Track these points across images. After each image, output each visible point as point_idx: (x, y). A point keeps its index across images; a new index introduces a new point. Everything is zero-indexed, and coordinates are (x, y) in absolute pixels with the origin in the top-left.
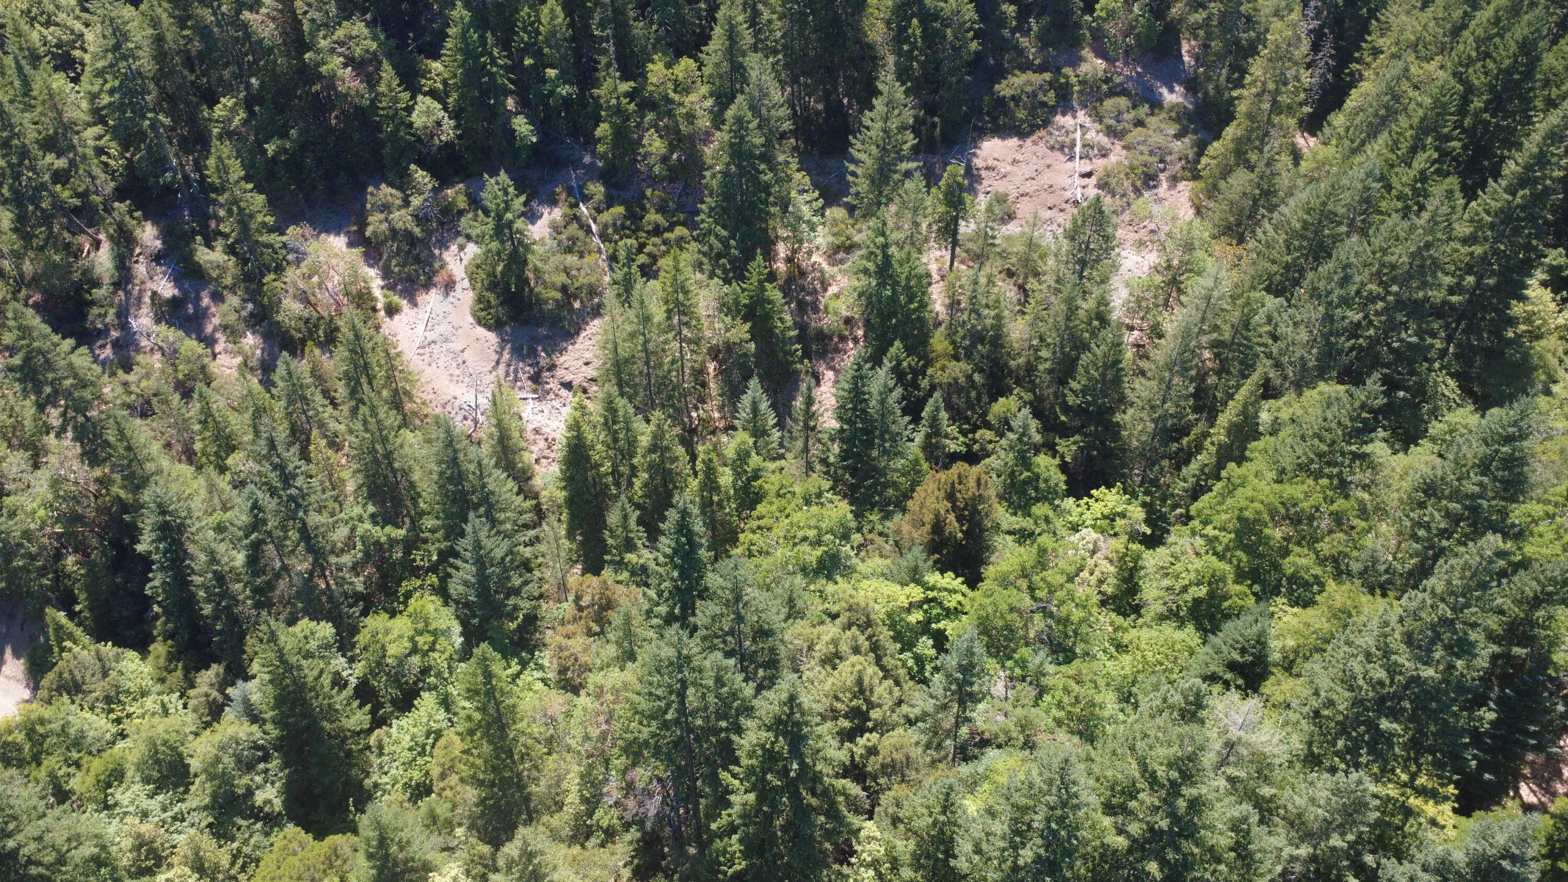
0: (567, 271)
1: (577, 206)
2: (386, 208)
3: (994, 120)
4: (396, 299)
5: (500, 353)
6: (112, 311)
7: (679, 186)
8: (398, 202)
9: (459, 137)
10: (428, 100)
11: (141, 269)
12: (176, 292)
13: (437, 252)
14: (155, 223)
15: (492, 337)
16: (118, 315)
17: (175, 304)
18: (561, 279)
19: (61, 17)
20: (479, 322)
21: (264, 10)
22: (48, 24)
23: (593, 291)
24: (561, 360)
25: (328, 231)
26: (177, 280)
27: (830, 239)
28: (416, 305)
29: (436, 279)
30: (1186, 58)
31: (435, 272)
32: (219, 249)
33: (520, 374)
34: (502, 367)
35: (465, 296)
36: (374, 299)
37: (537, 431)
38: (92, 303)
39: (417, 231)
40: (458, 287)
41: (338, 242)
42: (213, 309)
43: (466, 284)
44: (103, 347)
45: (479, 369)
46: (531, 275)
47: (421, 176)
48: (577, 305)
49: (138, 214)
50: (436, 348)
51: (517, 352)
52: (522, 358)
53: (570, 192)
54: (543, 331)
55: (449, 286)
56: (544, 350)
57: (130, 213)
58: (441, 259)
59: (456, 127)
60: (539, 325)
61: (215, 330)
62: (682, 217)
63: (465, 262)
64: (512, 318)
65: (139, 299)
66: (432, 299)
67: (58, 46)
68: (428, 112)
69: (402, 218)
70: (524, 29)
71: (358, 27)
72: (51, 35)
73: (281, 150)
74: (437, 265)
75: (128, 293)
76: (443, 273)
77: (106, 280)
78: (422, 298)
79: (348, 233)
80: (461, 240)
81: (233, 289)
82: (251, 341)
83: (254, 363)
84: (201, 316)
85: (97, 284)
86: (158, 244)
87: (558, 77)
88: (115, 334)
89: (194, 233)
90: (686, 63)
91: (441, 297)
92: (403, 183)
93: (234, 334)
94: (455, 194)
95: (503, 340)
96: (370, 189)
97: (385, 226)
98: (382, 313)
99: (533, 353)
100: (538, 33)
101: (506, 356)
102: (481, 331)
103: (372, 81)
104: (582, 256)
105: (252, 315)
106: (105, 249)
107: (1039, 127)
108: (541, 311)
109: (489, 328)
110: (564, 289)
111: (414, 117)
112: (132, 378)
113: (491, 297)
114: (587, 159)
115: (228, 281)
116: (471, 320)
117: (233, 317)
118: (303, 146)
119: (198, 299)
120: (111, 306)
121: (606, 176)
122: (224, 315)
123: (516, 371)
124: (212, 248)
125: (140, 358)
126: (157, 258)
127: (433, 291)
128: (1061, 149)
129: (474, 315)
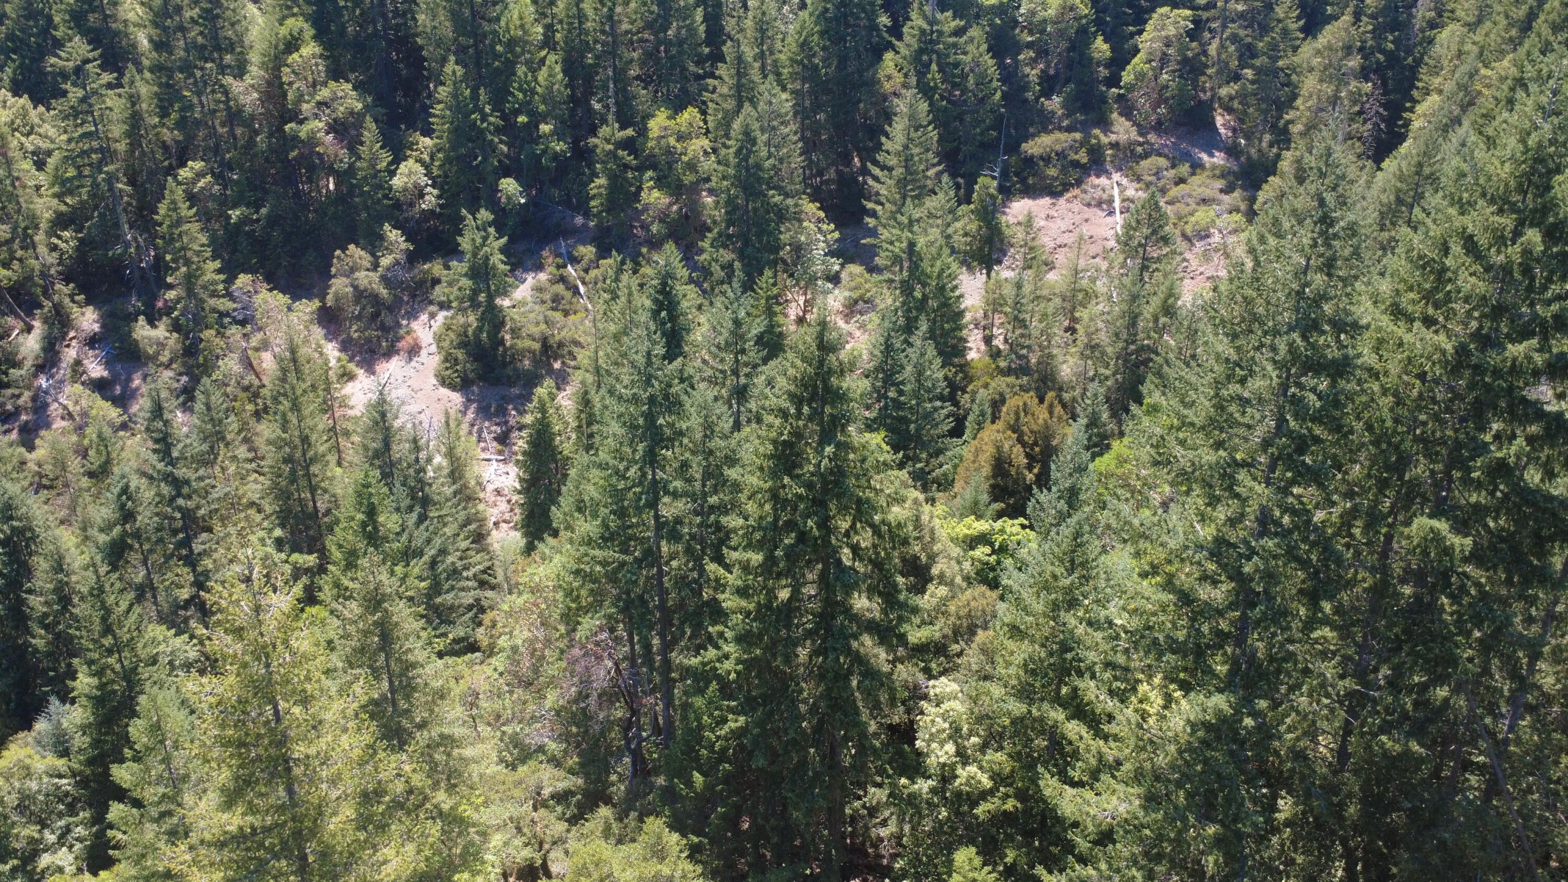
1: (565, 266)
2: (352, 271)
3: (1023, 181)
4: (352, 366)
5: (464, 413)
6: (28, 394)
8: (367, 264)
9: (441, 206)
11: (71, 353)
12: (106, 373)
13: (404, 322)
15: (456, 397)
16: (34, 398)
18: (541, 331)
20: (443, 382)
21: (248, 81)
26: (110, 362)
27: (846, 296)
28: (373, 373)
29: (401, 344)
30: (1222, 131)
31: (399, 339)
32: (162, 325)
33: (485, 434)
35: (430, 359)
38: (7, 386)
39: (384, 293)
40: (424, 353)
42: (143, 389)
43: (434, 348)
46: (507, 332)
47: (394, 236)
48: (557, 365)
51: (484, 412)
52: (488, 417)
53: (557, 257)
54: (515, 391)
55: (414, 351)
56: (515, 409)
57: (72, 296)
58: (408, 327)
59: (438, 197)
60: (511, 384)
63: (434, 328)
64: (482, 377)
66: (392, 366)
69: (368, 279)
70: (520, 89)
71: (345, 90)
73: (247, 220)
74: (402, 333)
76: (409, 339)
78: (381, 366)
80: (433, 308)
81: (168, 365)
84: (128, 396)
86: (96, 327)
87: (552, 134)
88: (25, 418)
89: (138, 313)
90: (690, 115)
91: (403, 363)
92: (374, 243)
95: (469, 400)
96: (338, 252)
97: (348, 289)
99: (502, 412)
100: (533, 92)
101: (470, 415)
102: (444, 392)
103: (353, 144)
104: (567, 314)
106: (36, 334)
107: (1072, 185)
109: (453, 387)
110: (542, 339)
111: (395, 180)
113: (460, 354)
114: (579, 221)
116: (433, 380)
119: (129, 380)
121: (599, 236)
123: (480, 432)
124: (154, 326)
126: (92, 341)
127: (395, 358)
128: (1099, 204)
129: (438, 376)
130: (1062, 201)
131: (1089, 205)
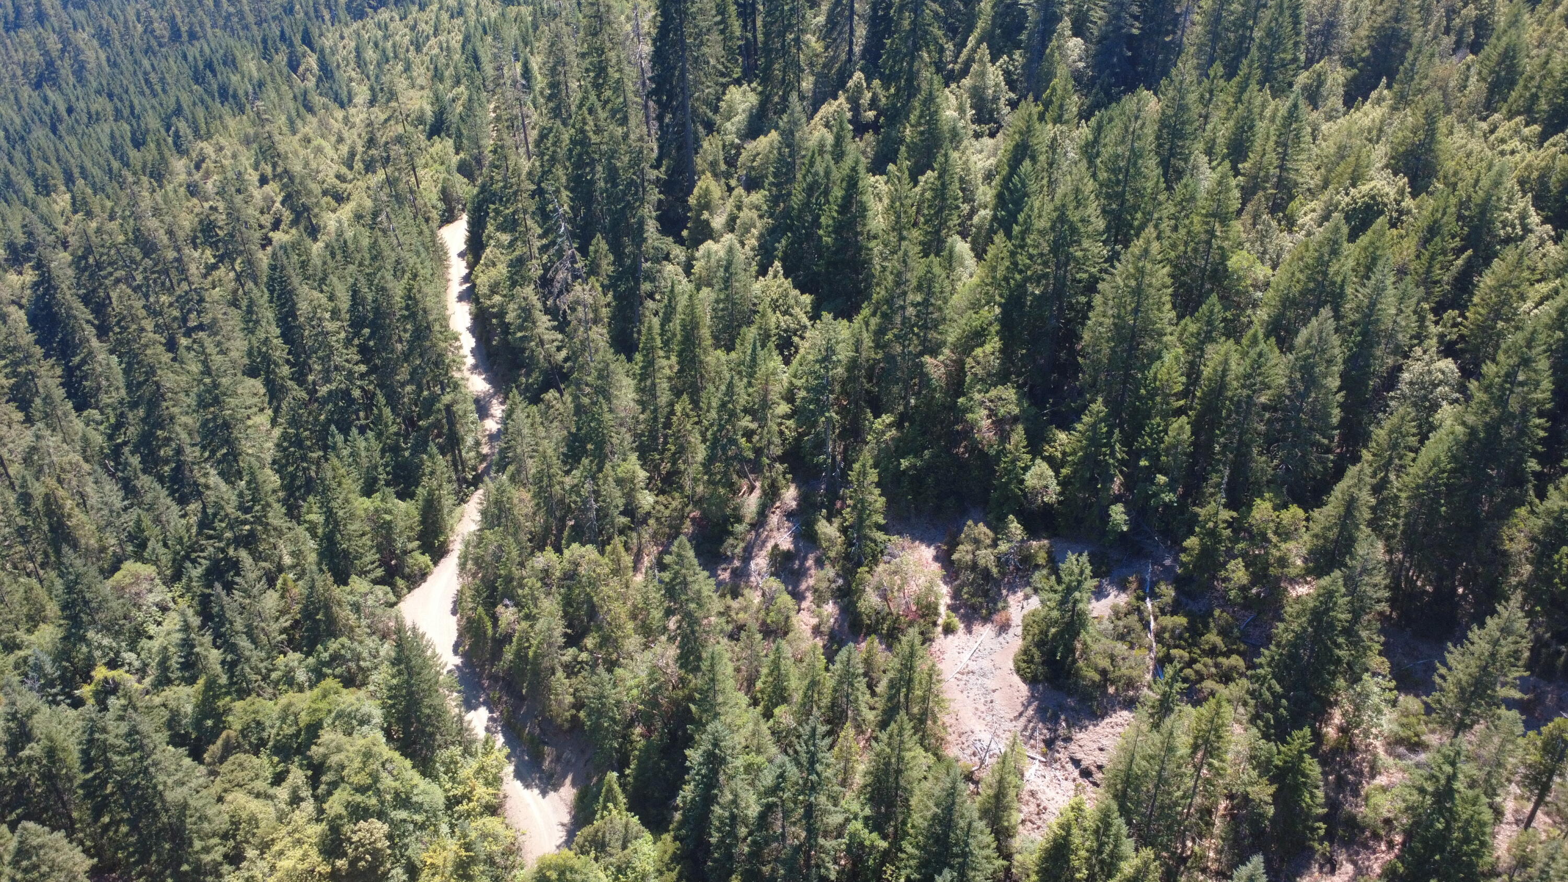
0: (1112, 658)
1: (1144, 599)
2: (977, 542)
4: (956, 620)
5: (1026, 707)
6: (742, 545)
7: (1250, 616)
8: (988, 542)
9: (1059, 502)
10: (1045, 466)
11: (774, 519)
12: (792, 547)
13: (1004, 592)
14: (799, 487)
15: (1024, 690)
16: (745, 550)
17: (788, 556)
18: (1105, 663)
19: (797, 310)
20: (1018, 670)
21: (941, 358)
22: (785, 313)
23: (1130, 683)
24: (1079, 736)
25: (922, 541)
26: (797, 537)
27: (1396, 727)
28: (970, 632)
29: (996, 617)
31: (997, 611)
32: (836, 525)
33: (1037, 734)
34: (1023, 720)
35: (1014, 642)
36: (937, 614)
37: (1033, 794)
38: (731, 534)
39: (995, 570)
40: (1011, 631)
41: (927, 553)
42: (813, 572)
43: (1019, 631)
44: (725, 570)
45: (1002, 713)
46: (1079, 646)
47: (1015, 527)
48: (1111, 690)
49: (789, 476)
50: (973, 678)
51: (1041, 713)
52: (1043, 720)
53: (1141, 584)
54: (1071, 702)
55: (1004, 628)
56: (1066, 720)
57: (784, 473)
58: (1005, 601)
59: (1060, 494)
60: (1070, 695)
61: (807, 589)
62: (1243, 647)
63: (1025, 612)
64: (1047, 679)
65: (764, 542)
66: (985, 633)
67: (785, 331)
68: (1041, 476)
69: (986, 557)
70: (1150, 435)
71: (1009, 393)
72: (785, 321)
73: (913, 466)
74: (1000, 605)
75: (758, 535)
76: (1003, 614)
77: (747, 520)
78: (977, 628)
79: (937, 548)
80: (1028, 590)
81: (833, 562)
82: (830, 609)
83: (825, 629)
84: (802, 573)
85: (739, 520)
86: (794, 504)
87: (1166, 485)
88: (737, 563)
89: (822, 505)
90: (1295, 511)
91: (993, 634)
92: (998, 527)
93: (820, 600)
94: (1039, 547)
95: (1033, 696)
96: (970, 522)
97: (969, 557)
98: (940, 629)
99: (1055, 720)
101: (1030, 712)
102: (1016, 679)
103: (1004, 437)
104: (1132, 647)
105: (839, 589)
106: (757, 493)
108: (1076, 683)
109: (1025, 680)
110: (1104, 673)
111: (1028, 476)
112: (735, 604)
113: (1037, 654)
114: (1168, 562)
115: (832, 554)
116: (1011, 665)
117: (824, 585)
118: (929, 468)
119: (805, 558)
120: (743, 540)
121: (1180, 583)
122: (818, 581)
123: (1034, 729)
124: (829, 521)
125: (746, 592)
126: (789, 515)
127: (989, 625)
129: (1016, 662)
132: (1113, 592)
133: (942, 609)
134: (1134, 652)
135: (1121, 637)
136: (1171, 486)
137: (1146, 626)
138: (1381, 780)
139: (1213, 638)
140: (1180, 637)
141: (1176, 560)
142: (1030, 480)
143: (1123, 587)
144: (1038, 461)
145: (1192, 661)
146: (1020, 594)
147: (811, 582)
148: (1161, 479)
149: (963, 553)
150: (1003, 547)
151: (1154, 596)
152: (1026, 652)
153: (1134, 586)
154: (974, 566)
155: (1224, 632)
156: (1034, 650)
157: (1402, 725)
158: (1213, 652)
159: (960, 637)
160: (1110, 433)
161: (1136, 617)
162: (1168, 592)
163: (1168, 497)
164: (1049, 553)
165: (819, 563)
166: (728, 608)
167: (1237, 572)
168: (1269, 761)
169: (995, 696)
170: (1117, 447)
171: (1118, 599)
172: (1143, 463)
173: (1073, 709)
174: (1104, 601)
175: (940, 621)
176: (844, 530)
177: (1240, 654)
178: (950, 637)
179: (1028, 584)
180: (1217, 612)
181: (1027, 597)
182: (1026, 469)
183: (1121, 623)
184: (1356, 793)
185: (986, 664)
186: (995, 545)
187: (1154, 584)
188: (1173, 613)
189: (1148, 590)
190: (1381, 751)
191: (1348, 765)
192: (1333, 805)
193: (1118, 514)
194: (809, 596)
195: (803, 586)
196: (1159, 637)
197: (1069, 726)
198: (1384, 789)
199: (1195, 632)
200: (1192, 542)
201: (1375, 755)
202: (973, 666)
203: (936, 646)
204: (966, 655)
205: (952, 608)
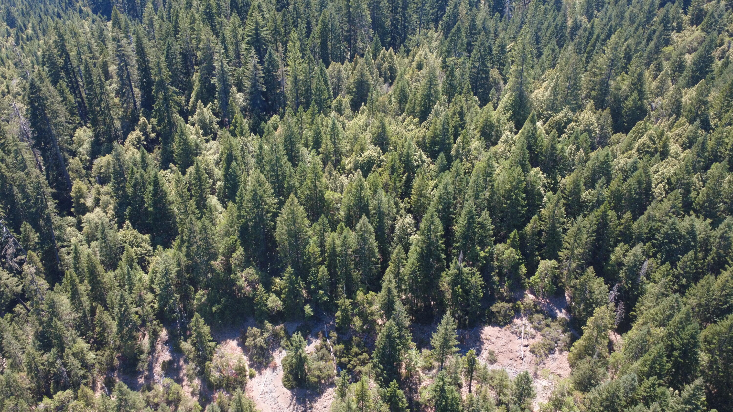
0: (320, 369)
1: (326, 341)
2: (254, 336)
3: (490, 319)
4: (254, 371)
5: (292, 400)
6: (147, 364)
7: (366, 335)
8: (259, 334)
9: (284, 309)
10: (274, 296)
11: (159, 347)
12: (171, 358)
13: (271, 352)
14: (167, 328)
15: (289, 393)
16: (148, 365)
17: (170, 363)
18: (318, 373)
19: (143, 244)
20: (285, 386)
21: (218, 260)
22: (138, 246)
23: (329, 377)
24: (315, 405)
25: (230, 338)
26: (172, 352)
27: (423, 363)
28: (261, 374)
29: (270, 365)
30: (567, 298)
31: (270, 362)
32: (189, 342)
33: (299, 410)
34: (292, 406)
35: (280, 373)
36: (244, 370)
38: (140, 360)
39: (265, 346)
40: (278, 369)
41: (233, 343)
42: (184, 367)
43: (281, 368)
44: (141, 378)
45: (283, 406)
46: (306, 367)
47: (269, 325)
48: (323, 381)
49: (161, 325)
50: (267, 395)
51: (298, 400)
52: (300, 403)
53: (324, 335)
54: (309, 392)
55: (275, 368)
56: (309, 400)
57: (158, 325)
58: (272, 356)
59: (283, 305)
60: (307, 389)
61: (184, 375)
62: (366, 349)
63: (282, 359)
64: (297, 385)
65: (157, 359)
66: (267, 372)
67: (141, 255)
68: (274, 301)
69: (260, 341)
70: (312, 275)
71: (251, 270)
72: (139, 250)
73: (219, 309)
74: (271, 359)
75: (153, 357)
76: (273, 362)
77: (146, 351)
78: (264, 371)
79: (238, 340)
80: (280, 348)
81: (193, 360)
82: (197, 382)
83: (196, 392)
84: (179, 369)
85: (142, 352)
86: (167, 337)
87: (323, 294)
88: (146, 373)
89: (181, 335)
90: (372, 294)
91: (271, 372)
92: (262, 327)
93: (191, 379)
94: (280, 328)
95: (293, 395)
96: (249, 328)
97: (252, 343)
98: (248, 377)
99: (304, 402)
100: (317, 276)
101: (294, 402)
102: (285, 390)
103: (254, 289)
104: (326, 362)
105: (199, 372)
106: (147, 337)
107: (507, 324)
108: (309, 384)
109: (288, 389)
110: (318, 377)
111: (268, 302)
112: (151, 394)
113: (290, 377)
114: (331, 323)
115: (191, 357)
116: (281, 384)
117: (191, 372)
118: (225, 307)
119: (179, 361)
120: (146, 361)
121: (338, 330)
122: (188, 370)
123: (297, 409)
124: (186, 341)
125: (155, 387)
126: (166, 343)
127: (268, 369)
128: (516, 333)
129: (283, 382)
130: (503, 329)
131: (512, 333)
132: (314, 341)
133: (247, 368)
134: (328, 363)
135: (321, 359)
136: (325, 294)
137: (329, 351)
138: (423, 384)
139: (355, 349)
140: (343, 353)
141: (334, 321)
142: (270, 304)
143: (317, 337)
144: (271, 294)
145: (350, 361)
146: (278, 351)
147: (185, 372)
148: (321, 292)
149: (249, 342)
150: (266, 335)
151: (329, 338)
152: (286, 377)
153: (321, 336)
154: (255, 346)
155: (358, 345)
156: (289, 375)
157: (425, 362)
158: (356, 354)
159: (258, 378)
160: (297, 279)
161: (325, 349)
162: (334, 334)
163: (325, 298)
164: (285, 330)
165: (186, 362)
166: (148, 397)
167: (357, 322)
168: (385, 395)
169: (278, 400)
170: (301, 283)
171: (317, 343)
172: (312, 287)
173: (310, 395)
174: (311, 345)
175: (247, 373)
176: (194, 344)
177: (365, 352)
178: (253, 379)
179: (280, 346)
180: (354, 338)
181: (281, 352)
182: (267, 299)
183: (320, 353)
184: (416, 392)
185: (271, 387)
186: (262, 334)
187: (329, 332)
188: (339, 344)
189: (326, 336)
190: (420, 373)
191: (412, 382)
192: (410, 400)
193: (308, 309)
194: (185, 378)
195: (181, 375)
196: (335, 354)
197: (310, 403)
198: (425, 388)
199: (348, 349)
200: (338, 314)
201: (419, 375)
202: (266, 389)
203: (248, 386)
204: (262, 385)
205: (251, 366)
